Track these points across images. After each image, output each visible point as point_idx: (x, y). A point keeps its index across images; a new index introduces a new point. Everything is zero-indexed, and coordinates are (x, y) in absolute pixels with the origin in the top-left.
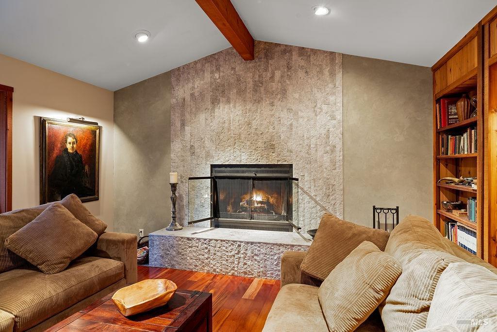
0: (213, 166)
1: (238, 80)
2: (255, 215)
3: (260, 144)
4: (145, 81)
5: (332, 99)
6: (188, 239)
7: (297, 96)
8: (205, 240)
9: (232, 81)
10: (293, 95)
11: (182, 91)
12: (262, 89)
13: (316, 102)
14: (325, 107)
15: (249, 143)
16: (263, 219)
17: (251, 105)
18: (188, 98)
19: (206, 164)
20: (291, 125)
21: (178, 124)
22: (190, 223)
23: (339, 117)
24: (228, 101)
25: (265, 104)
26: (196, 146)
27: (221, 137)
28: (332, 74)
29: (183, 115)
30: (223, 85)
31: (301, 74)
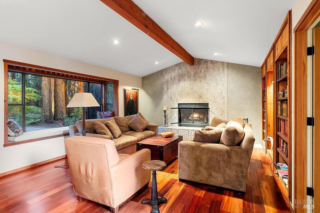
0: (179, 104)
1: (188, 73)
2: (195, 122)
3: (196, 96)
4: (153, 73)
5: (223, 79)
6: (171, 129)
7: (210, 78)
8: (177, 129)
9: (186, 73)
10: (209, 78)
11: (167, 77)
12: (197, 76)
13: (217, 80)
14: (221, 82)
15: (192, 96)
16: (198, 123)
17: (193, 82)
18: (169, 79)
19: (176, 103)
20: (208, 89)
21: (166, 89)
22: (171, 124)
23: (226, 85)
24: (184, 80)
25: (198, 81)
26: (173, 96)
27: (182, 93)
28: (223, 70)
29: (167, 85)
30: (183, 75)
31: (211, 70)
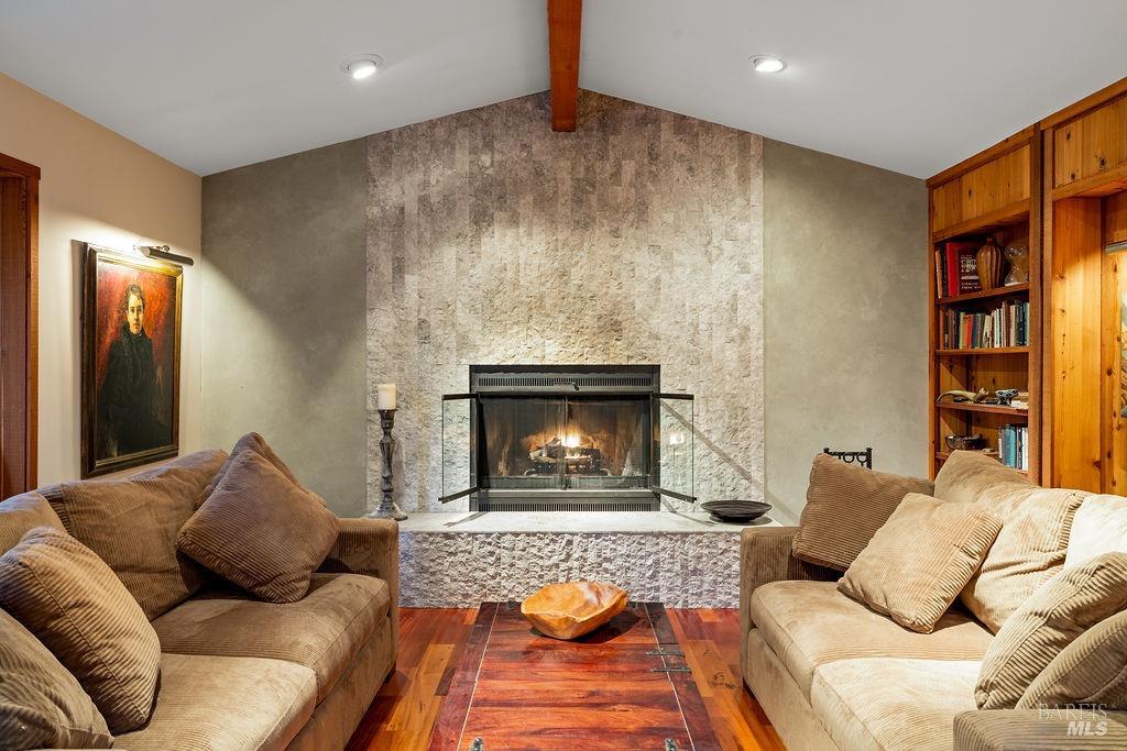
0: (474, 369)
1: (538, 174)
2: (574, 478)
3: (589, 320)
4: (294, 157)
5: (742, 228)
7: (669, 217)
9: (523, 174)
10: (660, 215)
11: (397, 190)
12: (594, 198)
13: (709, 234)
14: (728, 246)
15: (562, 318)
16: (593, 487)
17: (567, 233)
18: (412, 207)
19: (459, 364)
20: (658, 280)
21: (386, 268)
22: (444, 500)
23: (756, 265)
24: (514, 221)
25: (600, 231)
26: (433, 320)
27: (497, 302)
28: (744, 177)
29: (398, 245)
30: (502, 183)
31: (679, 171)
